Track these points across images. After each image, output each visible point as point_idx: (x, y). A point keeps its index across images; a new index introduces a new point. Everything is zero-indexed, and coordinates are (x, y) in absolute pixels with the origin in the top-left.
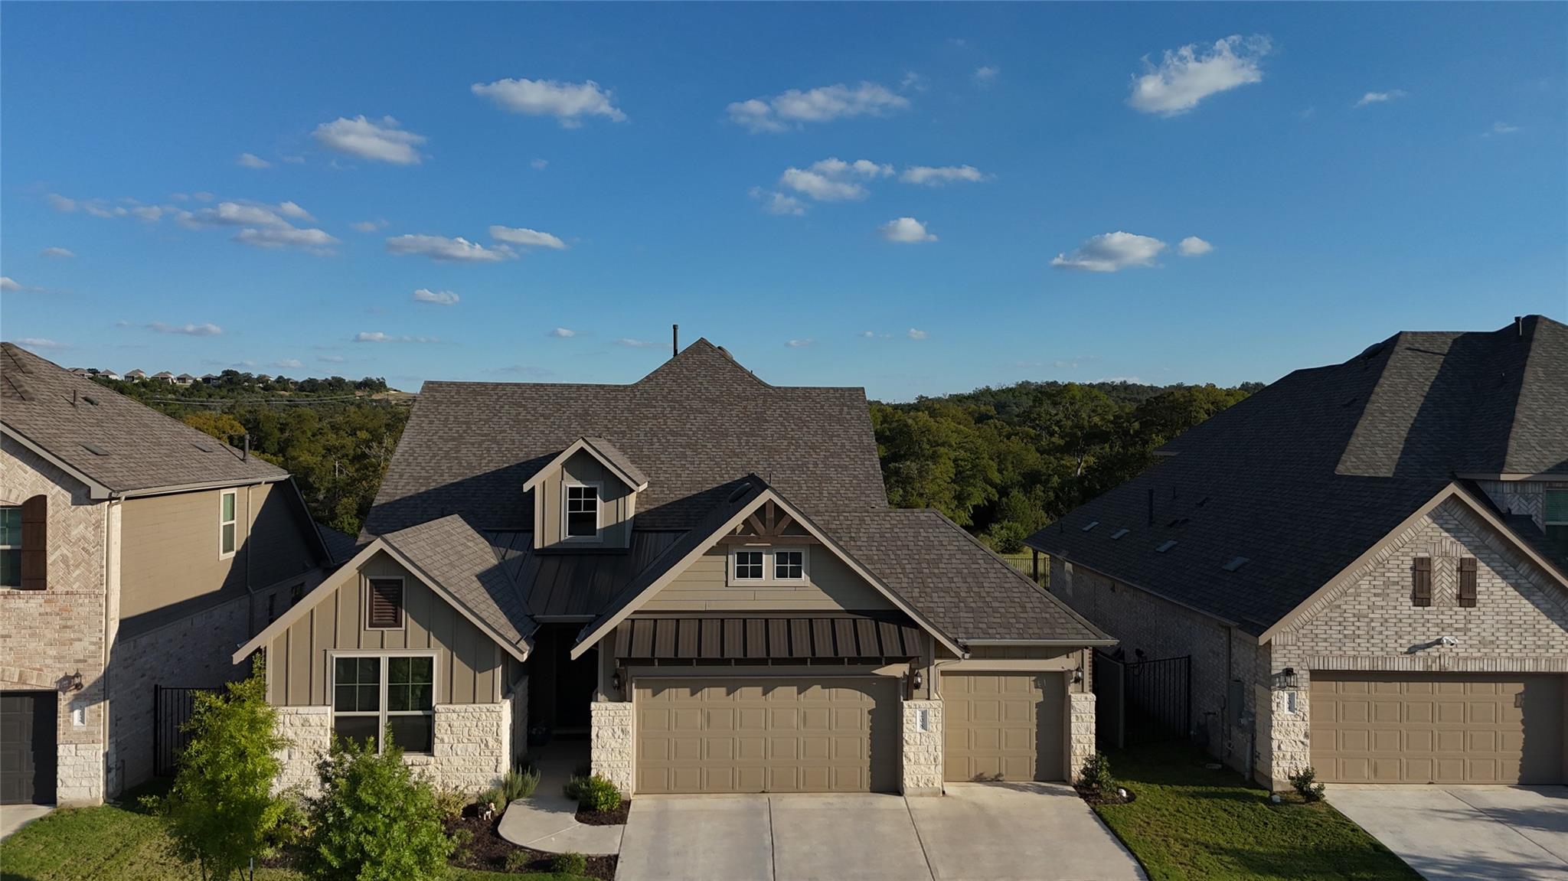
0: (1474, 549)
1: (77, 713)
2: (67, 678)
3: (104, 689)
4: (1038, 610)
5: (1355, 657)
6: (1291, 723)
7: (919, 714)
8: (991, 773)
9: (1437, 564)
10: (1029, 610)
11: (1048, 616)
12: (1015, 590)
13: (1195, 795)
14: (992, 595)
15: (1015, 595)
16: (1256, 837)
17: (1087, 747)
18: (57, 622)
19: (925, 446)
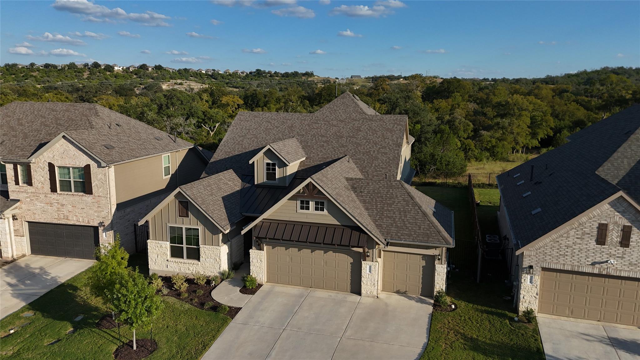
0: (632, 222)
1: (104, 234)
2: (100, 223)
3: (111, 227)
4: (425, 229)
5: (564, 265)
6: (530, 288)
7: (368, 267)
8: (403, 290)
9: (611, 227)
10: (422, 229)
11: (429, 232)
12: (419, 219)
13: (482, 312)
14: (409, 221)
15: (419, 222)
17: (441, 286)
18: (96, 205)
19: (516, 111)
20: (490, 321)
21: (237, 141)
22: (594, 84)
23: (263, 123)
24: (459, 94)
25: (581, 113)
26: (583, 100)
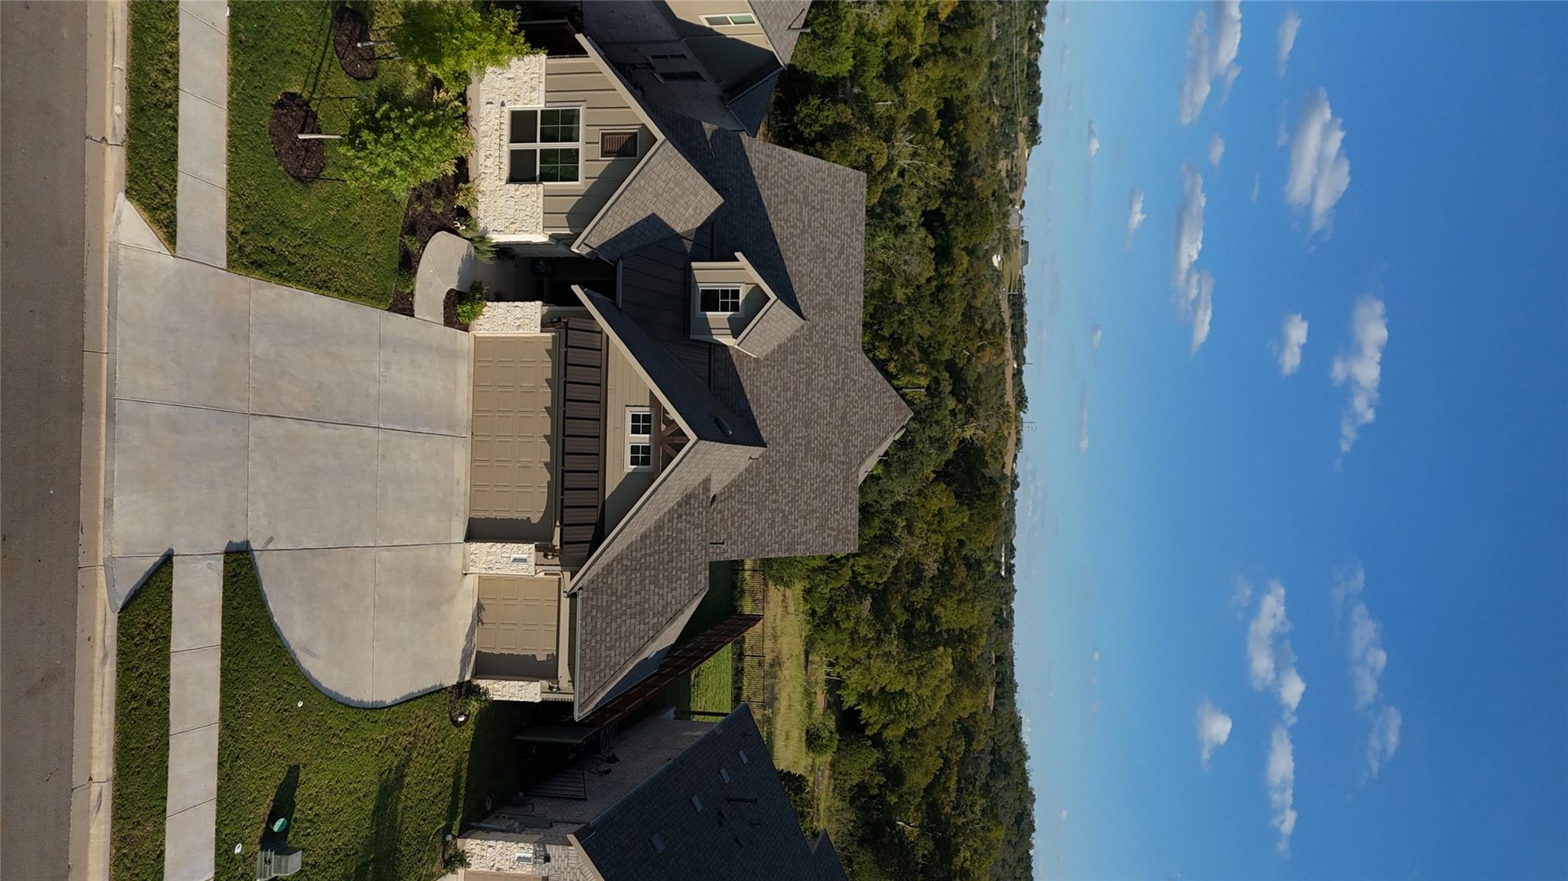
4: (608, 660)
6: (508, 857)
7: (525, 556)
8: (484, 617)
10: (608, 652)
11: (602, 667)
12: (627, 645)
13: (457, 775)
14: (623, 624)
15: (623, 644)
16: (411, 807)
17: (500, 693)
19: (917, 664)
20: (440, 794)
21: (795, 187)
22: (983, 797)
23: (838, 238)
24: (966, 520)
25: (918, 779)
26: (948, 779)
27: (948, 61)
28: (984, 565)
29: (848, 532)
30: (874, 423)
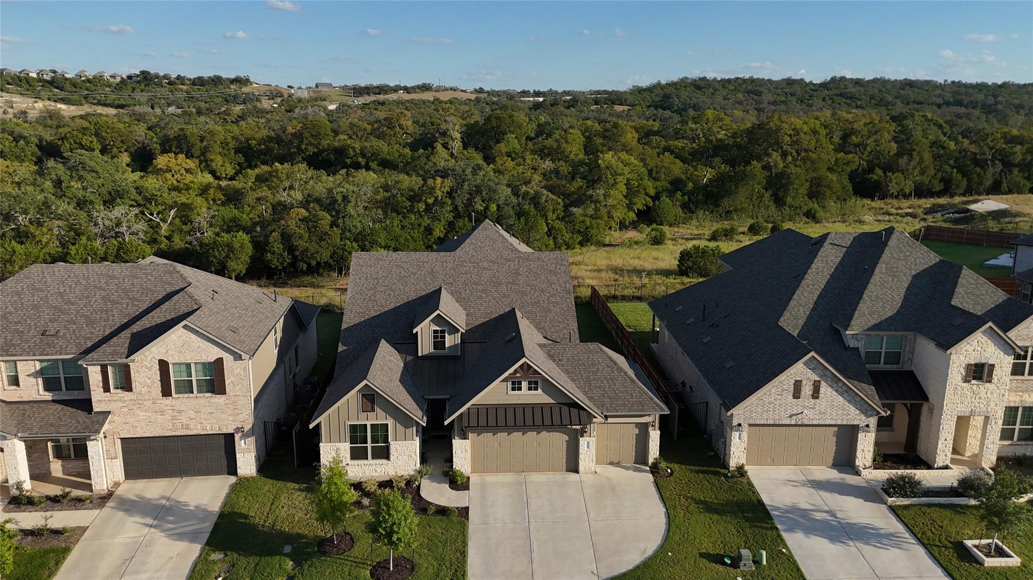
0: (821, 377)
1: (243, 441)
2: (237, 428)
3: (252, 432)
4: (637, 397)
5: (767, 419)
6: (739, 444)
7: (586, 443)
8: (616, 461)
9: (804, 382)
10: (634, 397)
11: (641, 400)
12: (629, 387)
13: (698, 472)
14: (619, 389)
15: (629, 390)
16: (716, 495)
17: (655, 452)
18: (232, 407)
19: (609, 176)
20: (708, 480)
21: (367, 295)
22: (687, 124)
23: (392, 268)
24: (513, 136)
25: (677, 168)
26: (677, 147)
27: (210, 151)
28: (541, 122)
29: (557, 257)
30: (494, 243)
